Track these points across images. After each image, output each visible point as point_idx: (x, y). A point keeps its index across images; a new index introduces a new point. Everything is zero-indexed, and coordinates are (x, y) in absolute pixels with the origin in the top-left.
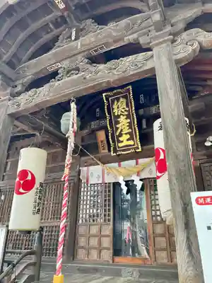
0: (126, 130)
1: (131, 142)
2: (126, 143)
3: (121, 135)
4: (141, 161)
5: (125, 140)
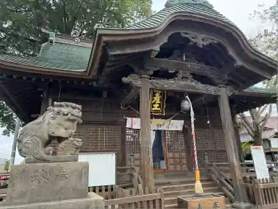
0: (158, 102)
1: (159, 109)
2: (156, 109)
3: (154, 103)
5: (156, 107)
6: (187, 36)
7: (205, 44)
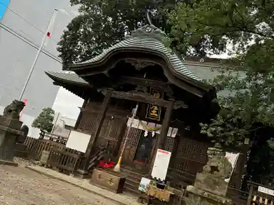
0: (156, 109)
1: (156, 115)
3: (153, 110)
4: (157, 125)
5: (154, 113)
6: (130, 62)
7: (143, 67)
